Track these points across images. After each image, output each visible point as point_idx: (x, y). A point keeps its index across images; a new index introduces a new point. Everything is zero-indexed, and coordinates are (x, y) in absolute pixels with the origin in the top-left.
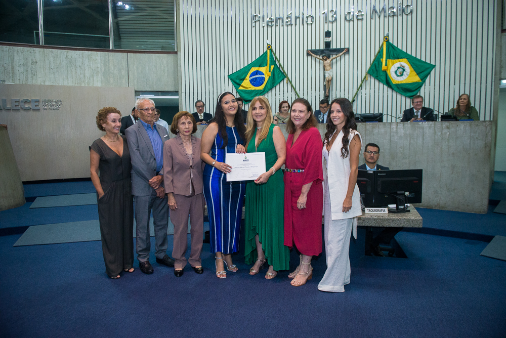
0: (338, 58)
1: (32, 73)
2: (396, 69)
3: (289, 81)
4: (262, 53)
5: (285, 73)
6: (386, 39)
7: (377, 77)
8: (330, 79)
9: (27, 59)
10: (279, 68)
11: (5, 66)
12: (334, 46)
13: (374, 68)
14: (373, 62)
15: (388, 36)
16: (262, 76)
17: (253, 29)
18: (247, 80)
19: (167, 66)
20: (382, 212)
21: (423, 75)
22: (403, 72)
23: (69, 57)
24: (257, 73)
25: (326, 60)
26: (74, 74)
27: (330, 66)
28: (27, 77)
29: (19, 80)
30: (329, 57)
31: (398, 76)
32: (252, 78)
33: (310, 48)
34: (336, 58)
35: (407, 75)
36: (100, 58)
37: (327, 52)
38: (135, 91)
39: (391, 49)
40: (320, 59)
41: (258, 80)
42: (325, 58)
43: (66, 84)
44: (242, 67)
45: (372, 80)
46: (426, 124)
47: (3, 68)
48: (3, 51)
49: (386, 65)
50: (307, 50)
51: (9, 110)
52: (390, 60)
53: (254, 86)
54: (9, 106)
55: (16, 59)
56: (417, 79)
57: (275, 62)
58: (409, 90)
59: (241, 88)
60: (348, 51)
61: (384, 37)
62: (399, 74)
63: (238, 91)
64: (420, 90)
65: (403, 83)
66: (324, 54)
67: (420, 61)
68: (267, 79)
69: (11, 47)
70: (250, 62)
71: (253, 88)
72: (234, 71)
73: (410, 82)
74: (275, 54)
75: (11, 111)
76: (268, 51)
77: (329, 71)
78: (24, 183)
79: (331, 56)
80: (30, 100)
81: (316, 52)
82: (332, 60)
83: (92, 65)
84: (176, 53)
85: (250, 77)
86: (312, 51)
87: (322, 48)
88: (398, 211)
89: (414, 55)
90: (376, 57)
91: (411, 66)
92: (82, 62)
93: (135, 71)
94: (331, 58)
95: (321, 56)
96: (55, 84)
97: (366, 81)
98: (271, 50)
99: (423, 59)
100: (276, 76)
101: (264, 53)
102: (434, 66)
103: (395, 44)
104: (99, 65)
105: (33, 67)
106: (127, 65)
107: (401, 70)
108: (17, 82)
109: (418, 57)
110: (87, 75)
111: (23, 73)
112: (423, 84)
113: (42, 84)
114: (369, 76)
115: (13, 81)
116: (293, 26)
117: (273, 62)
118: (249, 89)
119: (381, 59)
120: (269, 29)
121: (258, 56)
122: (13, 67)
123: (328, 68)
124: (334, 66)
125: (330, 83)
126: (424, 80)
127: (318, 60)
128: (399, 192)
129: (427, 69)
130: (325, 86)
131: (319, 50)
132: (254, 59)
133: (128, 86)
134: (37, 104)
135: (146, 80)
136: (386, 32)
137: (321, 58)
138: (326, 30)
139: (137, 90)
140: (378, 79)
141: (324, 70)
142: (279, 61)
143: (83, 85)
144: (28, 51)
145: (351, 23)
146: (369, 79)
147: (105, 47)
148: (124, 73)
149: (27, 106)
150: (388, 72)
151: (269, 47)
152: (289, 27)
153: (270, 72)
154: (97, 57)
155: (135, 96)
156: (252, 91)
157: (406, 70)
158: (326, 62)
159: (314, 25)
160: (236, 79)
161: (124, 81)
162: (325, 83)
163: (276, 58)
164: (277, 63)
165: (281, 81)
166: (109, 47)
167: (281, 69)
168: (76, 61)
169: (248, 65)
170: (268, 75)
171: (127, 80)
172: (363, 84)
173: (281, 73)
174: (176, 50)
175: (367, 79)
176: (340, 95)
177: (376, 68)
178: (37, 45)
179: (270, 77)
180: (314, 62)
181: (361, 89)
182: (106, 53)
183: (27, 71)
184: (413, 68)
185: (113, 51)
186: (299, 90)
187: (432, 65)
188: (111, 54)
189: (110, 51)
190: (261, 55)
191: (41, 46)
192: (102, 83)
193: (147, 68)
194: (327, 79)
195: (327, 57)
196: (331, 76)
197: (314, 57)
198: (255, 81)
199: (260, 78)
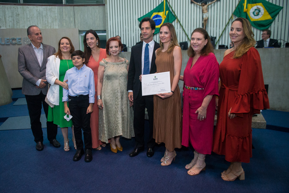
0: (213, 4)
1: (17, 22)
2: (254, 10)
3: (179, 21)
4: (160, 3)
7: (240, 16)
8: (207, 19)
9: (13, 13)
10: (172, 13)
13: (238, 10)
14: (238, 6)
16: (160, 18)
19: (99, 14)
21: (273, 14)
22: (259, 13)
23: (38, 10)
24: (157, 16)
25: (204, 6)
26: (41, 21)
27: (206, 10)
28: (14, 24)
29: (9, 26)
30: (206, 4)
31: (255, 15)
34: (211, 4)
35: (262, 14)
36: (57, 10)
37: (205, 0)
40: (200, 6)
41: (157, 21)
42: (203, 4)
44: (147, 13)
46: (274, 49)
49: (247, 8)
52: (250, 5)
54: (3, 43)
55: (7, 13)
56: (269, 17)
57: (169, 8)
58: (263, 26)
62: (256, 14)
64: (271, 25)
65: (258, 20)
66: (203, 2)
67: (272, 4)
68: (163, 20)
69: (3, 6)
70: (152, 9)
73: (264, 20)
74: (169, 3)
75: (5, 45)
77: (206, 14)
78: (13, 89)
80: (15, 38)
81: (197, 0)
82: (208, 6)
83: (52, 15)
84: (104, 5)
90: (239, 2)
91: (265, 8)
92: (46, 13)
93: (79, 18)
94: (208, 4)
95: (201, 3)
98: (166, 0)
99: (274, 3)
100: (170, 18)
101: (162, 3)
102: (282, 8)
104: (56, 15)
105: (17, 18)
106: (74, 14)
107: (257, 11)
108: (8, 27)
109: (271, 1)
110: (50, 21)
111: (11, 21)
112: (273, 21)
113: (23, 28)
114: (234, 16)
115: (6, 26)
117: (168, 9)
119: (243, 4)
121: (157, 5)
122: (5, 18)
123: (205, 11)
124: (210, 10)
125: (207, 21)
126: (274, 18)
127: (198, 6)
129: (277, 10)
130: (203, 24)
132: (155, 7)
133: (74, 27)
134: (20, 40)
135: (86, 23)
137: (201, 4)
139: (80, 30)
141: (203, 13)
142: (172, 8)
143: (47, 28)
144: (13, 8)
147: (60, 3)
148: (72, 19)
149: (14, 42)
150: (248, 13)
153: (165, 15)
154: (55, 9)
155: (79, 34)
157: (261, 11)
158: (204, 7)
161: (72, 24)
162: (203, 22)
163: (170, 6)
164: (170, 9)
165: (173, 21)
166: (62, 3)
167: (173, 13)
168: (42, 12)
169: (151, 11)
170: (164, 18)
171: (74, 24)
172: (230, 22)
173: (173, 16)
174: (104, 3)
175: (233, 19)
176: (214, 30)
177: (239, 10)
178: (19, 3)
179: (165, 19)
180: (195, 8)
181: (229, 25)
182: (61, 7)
183: (14, 20)
184: (266, 9)
185: (65, 5)
186: (185, 27)
187: (281, 7)
188: (64, 7)
189: (63, 5)
190: (160, 4)
191: (21, 4)
192: (59, 26)
193: (86, 16)
194: (205, 19)
195: (205, 4)
196: (208, 17)
197: (196, 4)
198: (155, 22)
199: (159, 20)
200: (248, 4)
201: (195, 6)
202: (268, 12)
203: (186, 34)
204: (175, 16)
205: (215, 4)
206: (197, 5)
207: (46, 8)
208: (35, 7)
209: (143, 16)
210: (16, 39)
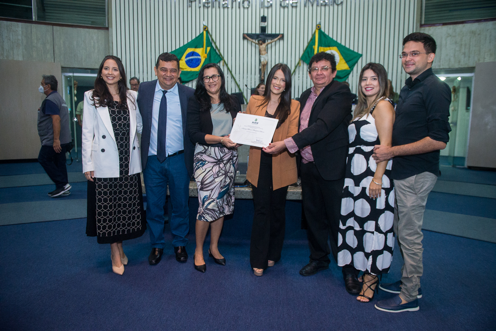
0: (273, 43)
3: (226, 63)
4: (198, 34)
6: (318, 27)
8: (266, 63)
10: (215, 51)
12: (269, 31)
13: (306, 54)
14: (306, 48)
15: (320, 24)
16: (199, 57)
17: (190, 9)
18: (182, 60)
19: (97, 42)
21: (351, 63)
24: (193, 54)
25: (261, 44)
27: (265, 50)
30: (264, 42)
32: (188, 58)
33: (246, 32)
34: (271, 43)
36: (21, 29)
37: (263, 37)
38: (62, 67)
39: (323, 36)
40: (256, 44)
41: (194, 60)
42: (261, 42)
44: (178, 47)
45: (305, 66)
50: (244, 34)
52: (322, 48)
53: (191, 66)
56: (346, 67)
57: (211, 44)
60: (282, 37)
61: (317, 25)
64: (348, 77)
66: (260, 39)
67: (349, 49)
68: (203, 60)
70: (186, 43)
71: (189, 69)
74: (211, 36)
76: (205, 32)
77: (264, 56)
81: (252, 36)
82: (267, 45)
83: (11, 37)
84: (107, 29)
85: (186, 57)
86: (248, 35)
87: (258, 32)
89: (343, 44)
90: (309, 44)
91: (341, 54)
93: (62, 46)
94: (267, 43)
95: (257, 40)
97: (299, 67)
98: (208, 32)
99: (352, 48)
100: (213, 58)
101: (200, 34)
102: (361, 55)
103: (326, 33)
104: (20, 37)
106: (52, 39)
109: (347, 46)
110: (6, 47)
112: (351, 72)
114: (302, 62)
116: (230, 10)
117: (209, 44)
118: (185, 70)
119: (314, 46)
120: (206, 10)
121: (194, 37)
123: (263, 52)
125: (266, 67)
126: (351, 68)
127: (254, 44)
129: (355, 58)
130: (260, 70)
131: (255, 34)
132: (190, 40)
133: (53, 61)
135: (74, 56)
136: (319, 21)
137: (257, 42)
138: (262, 15)
139: (64, 66)
141: (260, 54)
142: (215, 43)
145: (286, 9)
146: (302, 65)
147: (27, 18)
148: (49, 47)
151: (205, 28)
152: (226, 10)
153: (206, 53)
154: (19, 28)
155: (62, 72)
156: (188, 72)
157: (336, 58)
158: (261, 47)
159: (250, 9)
161: (49, 56)
162: (260, 67)
163: (212, 40)
164: (213, 45)
166: (31, 18)
167: (217, 51)
169: (184, 46)
170: (204, 57)
171: (52, 55)
172: (296, 70)
173: (217, 56)
174: (107, 26)
177: (308, 53)
179: (206, 59)
180: (249, 46)
181: (295, 74)
182: (29, 25)
184: (343, 56)
185: (35, 23)
186: (236, 73)
187: (359, 54)
188: (33, 25)
189: (32, 22)
190: (197, 36)
192: (23, 57)
193: (75, 43)
194: (263, 64)
196: (267, 60)
198: (191, 62)
199: (196, 59)
200: (320, 47)
201: (250, 43)
202: (345, 60)
203: (236, 82)
204: (221, 56)
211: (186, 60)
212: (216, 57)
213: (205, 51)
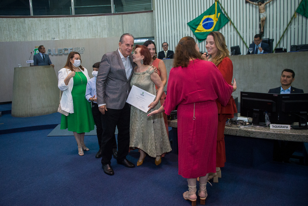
1: (69, 33)
3: (232, 23)
4: (211, 5)
5: (229, 18)
7: (305, 14)
8: (264, 18)
9: (66, 24)
10: (224, 15)
11: (55, 29)
13: (301, 7)
14: (301, 2)
16: (212, 21)
18: (200, 25)
19: (147, 21)
20: (285, 129)
23: (89, 21)
24: (208, 19)
25: (261, 5)
26: (91, 30)
27: (264, 9)
28: (66, 35)
29: (62, 37)
30: (263, 2)
32: (204, 23)
34: (269, 2)
40: (256, 5)
41: (208, 25)
43: (87, 37)
44: (197, 16)
45: (300, 17)
47: (53, 31)
48: (53, 21)
51: (57, 55)
53: (206, 29)
54: (57, 53)
55: (60, 25)
57: (221, 10)
59: (196, 31)
63: (194, 34)
68: (215, 23)
69: (57, 18)
70: (203, 12)
71: (205, 30)
72: (192, 20)
74: (221, 5)
76: (216, 3)
77: (263, 14)
79: (265, 1)
82: (266, 4)
83: (101, 24)
85: (203, 22)
88: (300, 128)
92: (96, 23)
93: (127, 26)
94: (265, 3)
95: (257, 2)
96: (81, 38)
97: (295, 18)
98: (218, 2)
100: (222, 21)
101: (213, 5)
104: (106, 24)
105: (69, 29)
106: (122, 23)
108: (61, 39)
110: (99, 31)
111: (64, 33)
113: (75, 38)
114: (298, 14)
115: (59, 38)
117: (219, 11)
118: (202, 31)
121: (208, 8)
122: (58, 30)
123: (262, 11)
124: (268, 9)
125: (265, 21)
127: (254, 6)
128: (301, 112)
130: (260, 25)
132: (205, 10)
135: (134, 31)
137: (257, 4)
140: (305, 16)
141: (260, 13)
142: (224, 10)
143: (97, 37)
144: (66, 20)
146: (297, 16)
147: (109, 13)
148: (120, 27)
149: (66, 52)
153: (217, 18)
154: (105, 19)
156: (204, 33)
158: (261, 7)
160: (193, 25)
162: (260, 23)
163: (222, 7)
164: (223, 11)
165: (226, 24)
166: (111, 12)
167: (225, 15)
168: (92, 23)
169: (201, 14)
170: (216, 21)
171: (122, 32)
172: (292, 21)
173: (225, 18)
174: (152, 10)
175: (296, 17)
176: (273, 31)
177: (303, 7)
178: (71, 15)
179: (217, 21)
180: (251, 8)
181: (291, 25)
182: (110, 16)
183: (66, 31)
185: (114, 14)
186: (240, 30)
188: (112, 16)
189: (111, 14)
190: (210, 6)
191: (73, 16)
192: (108, 35)
193: (134, 23)
194: (262, 20)
195: (261, 3)
196: (265, 17)
197: (251, 3)
198: (206, 26)
199: (210, 23)
203: (240, 37)
204: (228, 18)
205: (274, 2)
206: (253, 4)
207: (96, 18)
208: (85, 17)
209: (193, 20)
210: (68, 49)
211: (203, 24)
212: (225, 20)
213: (216, 16)
